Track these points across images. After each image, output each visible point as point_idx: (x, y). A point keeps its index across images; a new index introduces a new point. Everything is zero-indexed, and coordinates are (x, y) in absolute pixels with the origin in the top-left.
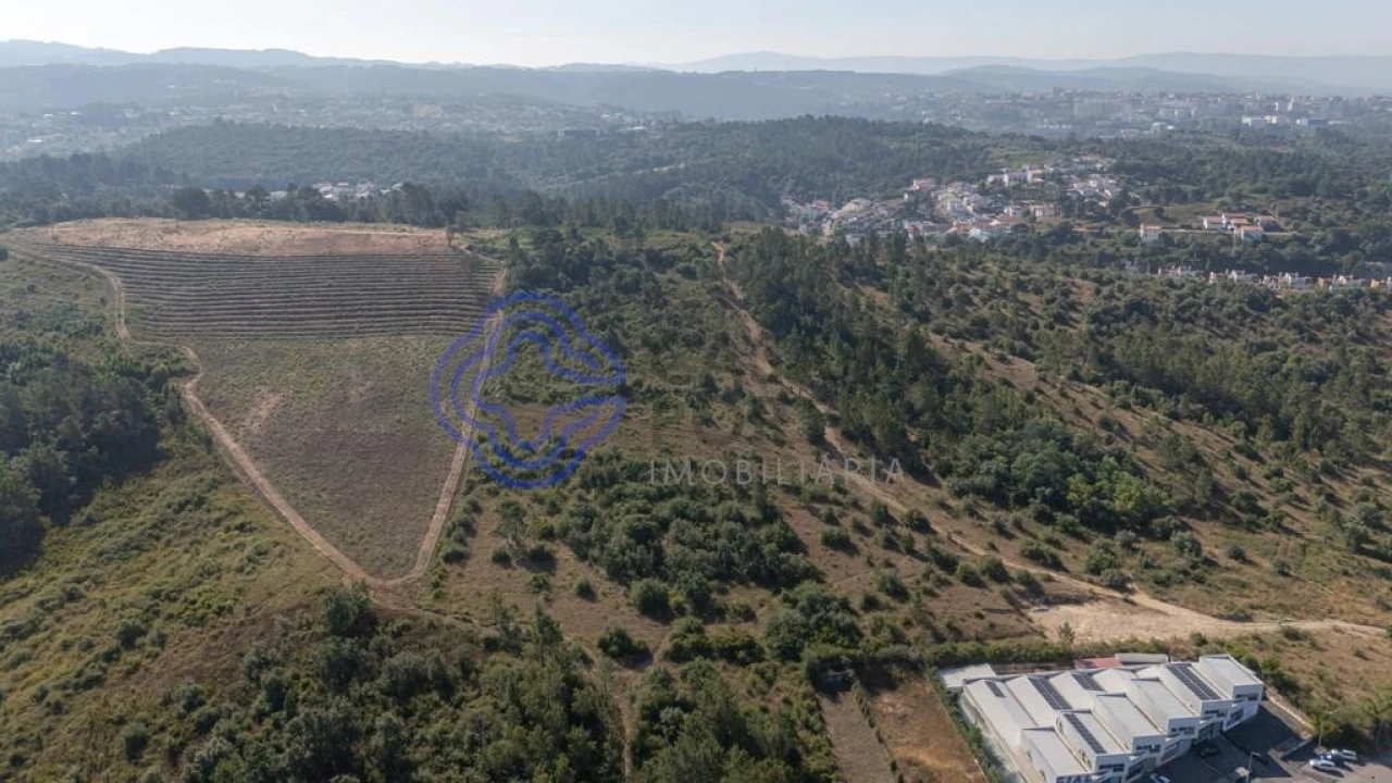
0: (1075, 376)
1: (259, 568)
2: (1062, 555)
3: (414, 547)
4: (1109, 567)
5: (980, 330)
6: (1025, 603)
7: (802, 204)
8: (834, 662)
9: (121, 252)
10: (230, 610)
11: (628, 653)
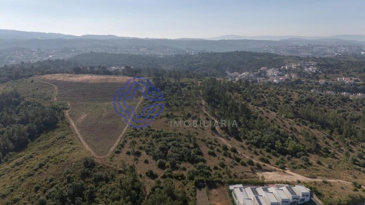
0: (286, 117)
1: (73, 152)
2: (270, 160)
3: (109, 150)
4: (281, 163)
5: (264, 104)
6: (257, 171)
7: (232, 73)
8: (202, 181)
9: (59, 81)
10: (64, 161)
11: (152, 175)
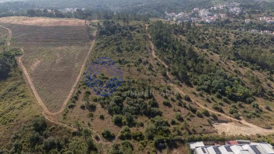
0: (229, 58)
1: (23, 108)
2: (223, 108)
3: (62, 104)
4: (235, 112)
5: (206, 46)
6: (213, 122)
7: (169, 13)
8: (162, 141)
10: (13, 120)
11: (109, 137)
